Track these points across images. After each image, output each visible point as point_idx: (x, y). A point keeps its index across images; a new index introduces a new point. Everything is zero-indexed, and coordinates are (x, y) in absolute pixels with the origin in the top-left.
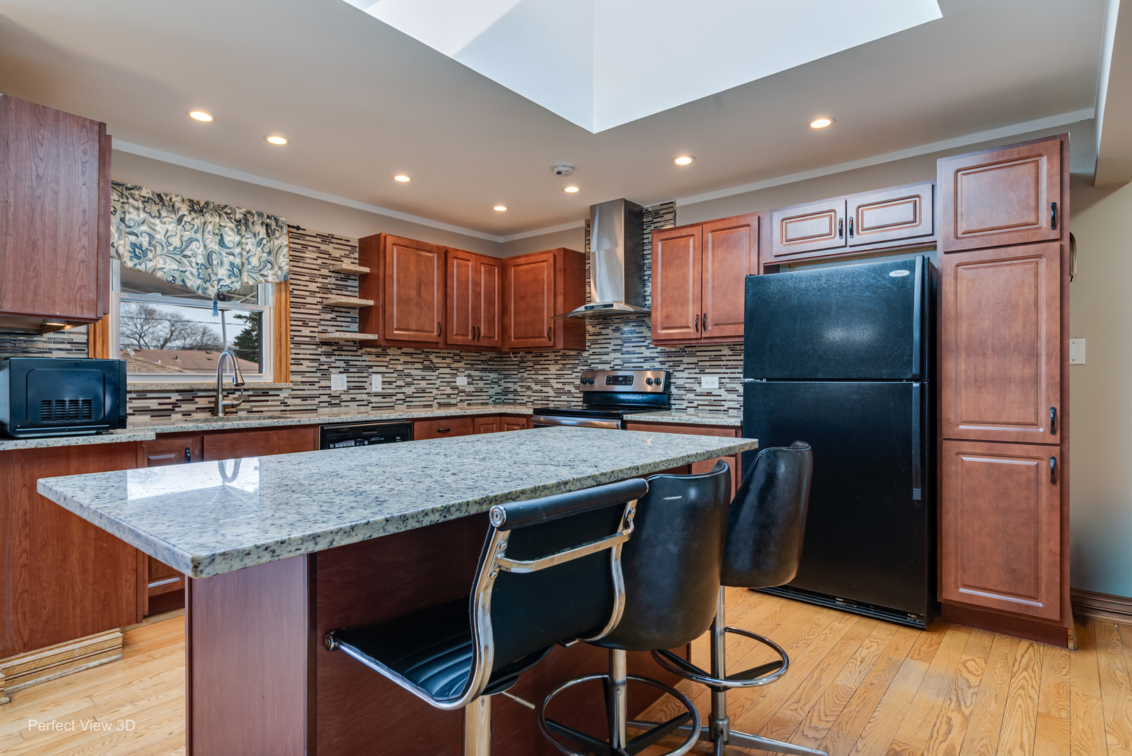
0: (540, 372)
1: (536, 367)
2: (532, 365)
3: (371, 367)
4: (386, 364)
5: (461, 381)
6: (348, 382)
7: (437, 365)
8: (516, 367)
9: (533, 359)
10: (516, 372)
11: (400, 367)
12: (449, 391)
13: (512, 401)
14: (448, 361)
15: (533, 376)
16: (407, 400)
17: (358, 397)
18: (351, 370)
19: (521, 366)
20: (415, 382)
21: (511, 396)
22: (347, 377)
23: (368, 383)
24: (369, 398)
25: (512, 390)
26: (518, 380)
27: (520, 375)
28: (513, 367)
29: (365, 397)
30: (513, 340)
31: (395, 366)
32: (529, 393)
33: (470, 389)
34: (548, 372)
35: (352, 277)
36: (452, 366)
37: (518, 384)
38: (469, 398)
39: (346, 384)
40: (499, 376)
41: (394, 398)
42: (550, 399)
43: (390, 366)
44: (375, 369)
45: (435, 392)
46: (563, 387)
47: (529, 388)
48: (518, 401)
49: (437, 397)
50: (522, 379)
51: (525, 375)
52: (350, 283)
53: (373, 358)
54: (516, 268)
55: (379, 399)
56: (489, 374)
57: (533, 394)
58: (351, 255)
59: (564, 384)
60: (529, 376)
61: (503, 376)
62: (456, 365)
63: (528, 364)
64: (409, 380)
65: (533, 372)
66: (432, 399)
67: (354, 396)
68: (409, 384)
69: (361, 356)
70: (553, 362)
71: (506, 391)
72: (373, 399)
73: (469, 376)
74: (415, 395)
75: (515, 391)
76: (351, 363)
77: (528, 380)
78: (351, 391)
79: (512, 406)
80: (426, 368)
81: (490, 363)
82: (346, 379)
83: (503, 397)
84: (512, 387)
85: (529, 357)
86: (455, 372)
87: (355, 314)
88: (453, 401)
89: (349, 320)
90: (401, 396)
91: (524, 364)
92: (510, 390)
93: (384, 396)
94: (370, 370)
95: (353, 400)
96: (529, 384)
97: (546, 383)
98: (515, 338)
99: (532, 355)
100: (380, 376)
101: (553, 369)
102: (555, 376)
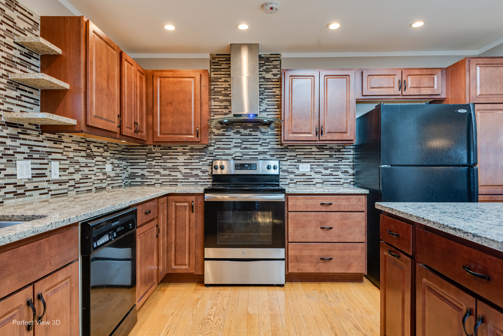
0: (168, 161)
1: (164, 157)
2: (161, 155)
3: (50, 153)
4: (61, 151)
5: (108, 168)
6: (32, 169)
7: (95, 154)
8: (144, 157)
9: (162, 151)
10: (144, 161)
11: (71, 155)
12: (102, 177)
13: (140, 183)
14: (101, 150)
15: (161, 164)
16: (77, 186)
17: (41, 185)
18: (35, 156)
19: (149, 155)
20: (81, 169)
21: (138, 179)
22: (32, 163)
23: (48, 170)
24: (49, 186)
25: (139, 174)
26: (145, 167)
27: (147, 163)
28: (140, 157)
29: (45, 185)
30: (159, 135)
31: (68, 153)
32: (158, 176)
33: (113, 174)
34: (176, 161)
35: (34, 55)
36: (103, 154)
37: (146, 170)
38: (112, 182)
39: (30, 172)
40: (127, 164)
41: (68, 184)
42: (178, 180)
43: (65, 153)
44: (54, 156)
45: (94, 177)
46: (191, 172)
47: (158, 173)
48: (146, 183)
49: (95, 182)
50: (150, 166)
51: (154, 163)
52: (32, 61)
53: (51, 144)
54: (162, 79)
55: (56, 186)
56: (122, 162)
57: (161, 177)
58: (34, 32)
59: (192, 169)
60: (157, 164)
61: (129, 164)
62: (105, 154)
63: (156, 154)
64: (77, 167)
65: (162, 161)
66: (91, 184)
67: (36, 184)
68: (77, 171)
69: (42, 142)
70: (181, 154)
71: (132, 176)
72: (53, 187)
73: (112, 163)
74: (82, 181)
75: (143, 175)
76: (34, 148)
77: (156, 167)
78: (35, 179)
79: (140, 188)
80: (88, 156)
81: (123, 153)
82: (30, 166)
83: (129, 181)
84: (140, 172)
85: (158, 149)
86: (104, 160)
87: (37, 95)
88: (104, 185)
89: (32, 101)
90: (72, 183)
91: (152, 155)
92: (137, 174)
93: (60, 183)
94: (50, 157)
95: (36, 188)
96: (157, 170)
97: (175, 168)
98: (161, 134)
99: (160, 148)
100: (57, 163)
101: (181, 159)
102: (183, 164)
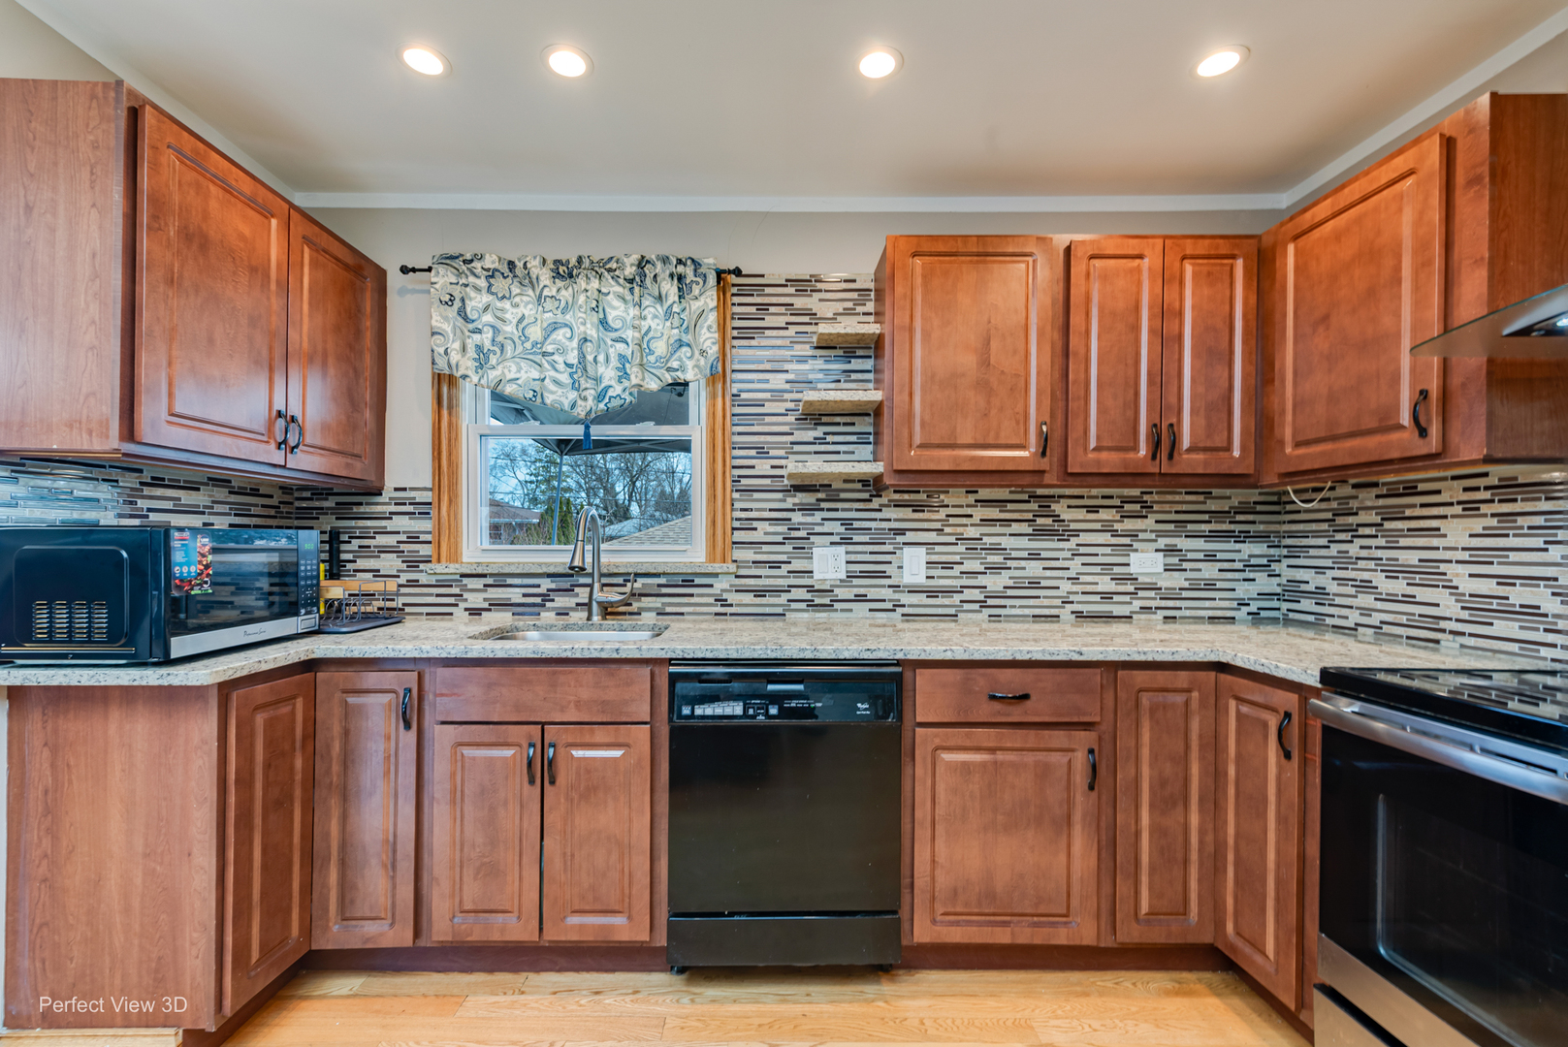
0: (1403, 542)
1: (1388, 525)
2: (1378, 519)
3: (902, 532)
4: (938, 525)
5: (1146, 562)
6: (847, 562)
7: (1073, 526)
8: (1325, 526)
9: (1381, 502)
10: (1323, 541)
11: (972, 532)
12: (1106, 584)
13: (1311, 618)
14: (1104, 515)
15: (1379, 553)
16: (990, 602)
17: (872, 593)
18: (856, 539)
19: (1340, 522)
20: (1009, 563)
21: (1306, 604)
22: (847, 553)
23: (895, 565)
24: (896, 596)
25: (1311, 587)
26: (1329, 563)
27: (1334, 549)
28: (1314, 527)
29: (887, 593)
30: (1288, 450)
31: (959, 530)
32: (1366, 600)
33: (1177, 580)
34: (1435, 542)
35: (859, 353)
36: (1117, 526)
37: (1330, 574)
38: (1170, 603)
39: (843, 567)
40: (1272, 551)
41: (958, 597)
42: (1443, 624)
43: (947, 530)
44: (910, 537)
45: (1066, 587)
46: (1502, 591)
47: (1366, 586)
48: (1329, 621)
49: (1072, 598)
50: (1344, 561)
51: (1354, 549)
53: (906, 513)
54: (1302, 241)
55: (922, 599)
56: (1238, 546)
57: (1379, 605)
58: (859, 309)
59: (1505, 580)
60: (1364, 553)
61: (1285, 552)
62: (1130, 524)
63: (1363, 518)
64: (997, 559)
65: (1381, 542)
66: (1058, 602)
67: (862, 591)
68: (995, 569)
69: (880, 510)
70: (1458, 509)
71: (1292, 591)
72: (906, 599)
73: (1170, 550)
74: (1010, 592)
75: (1321, 591)
76: (856, 524)
77: (1361, 564)
78: (856, 581)
79: (1311, 634)
80: (1040, 533)
81: (1239, 518)
82: (843, 558)
83: (1285, 606)
84: (1313, 580)
85: (1368, 497)
86: (1127, 541)
87: (867, 424)
88: (1117, 610)
89: (853, 438)
90: (976, 594)
91: (1351, 520)
92: (1303, 587)
93: (932, 593)
94: (900, 539)
95: (860, 598)
96: (1366, 576)
97: (1430, 573)
98: (1297, 445)
99: (1375, 491)
100: (923, 550)
101: (1458, 532)
102: (1465, 556)
